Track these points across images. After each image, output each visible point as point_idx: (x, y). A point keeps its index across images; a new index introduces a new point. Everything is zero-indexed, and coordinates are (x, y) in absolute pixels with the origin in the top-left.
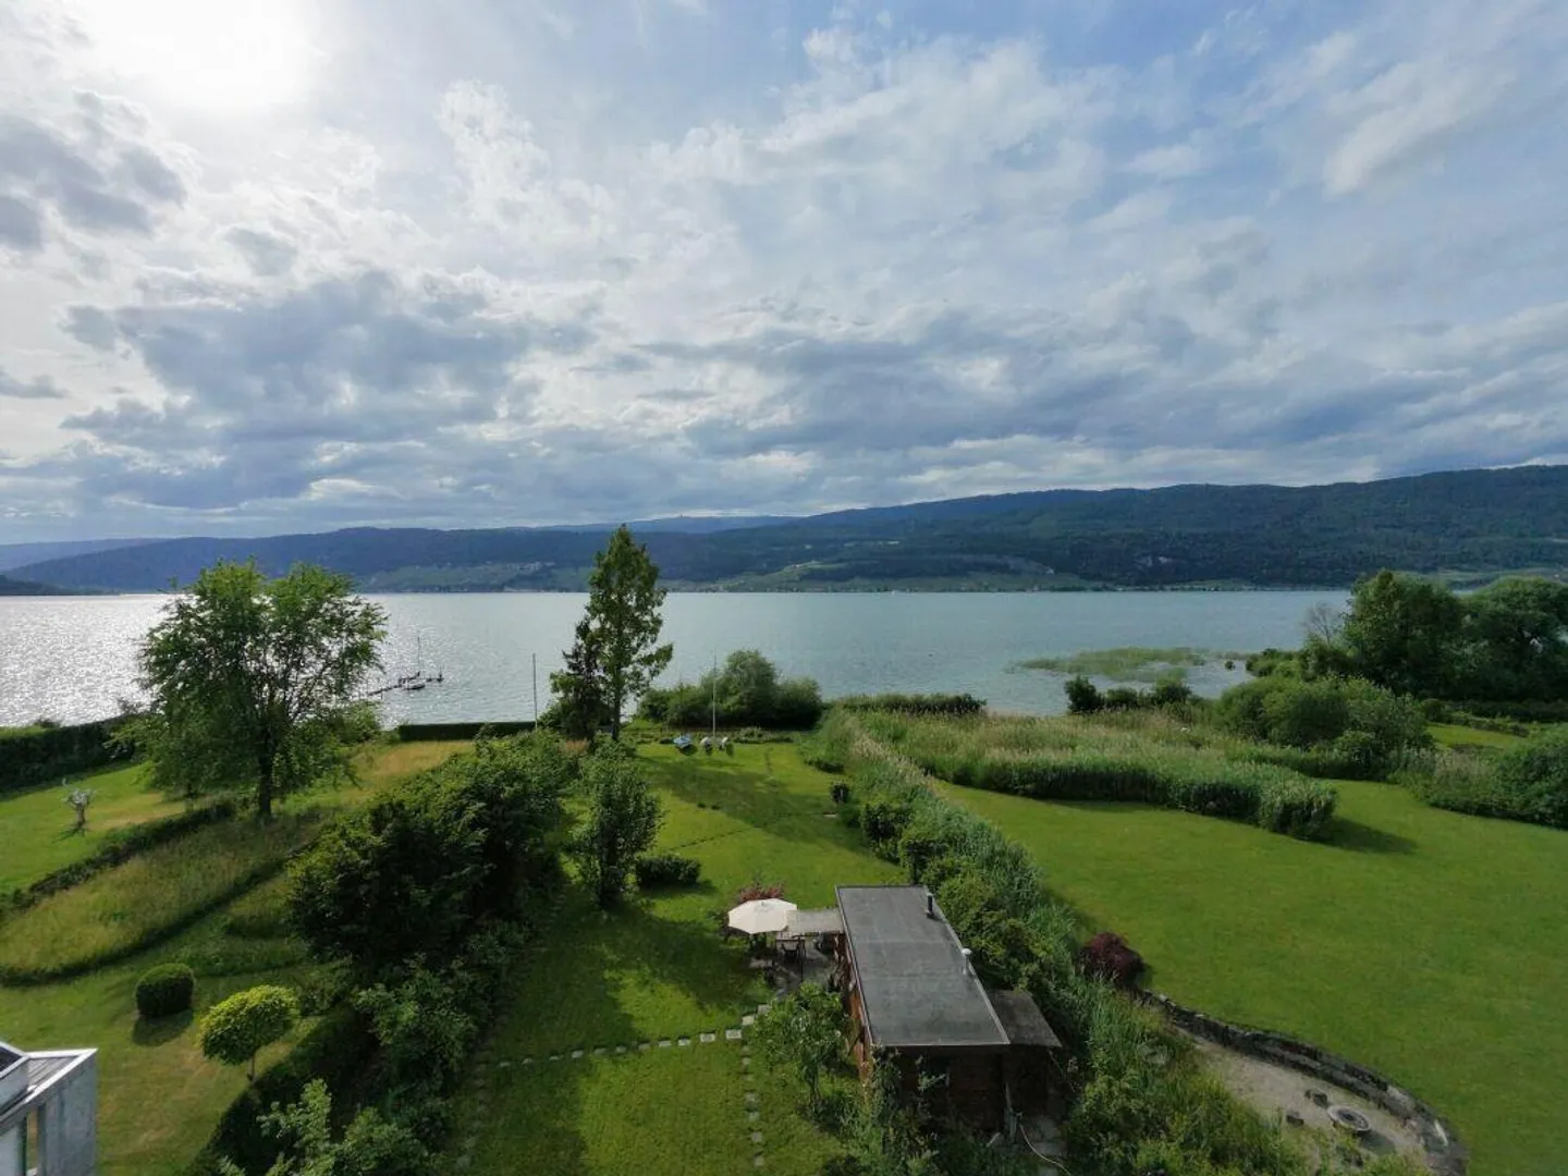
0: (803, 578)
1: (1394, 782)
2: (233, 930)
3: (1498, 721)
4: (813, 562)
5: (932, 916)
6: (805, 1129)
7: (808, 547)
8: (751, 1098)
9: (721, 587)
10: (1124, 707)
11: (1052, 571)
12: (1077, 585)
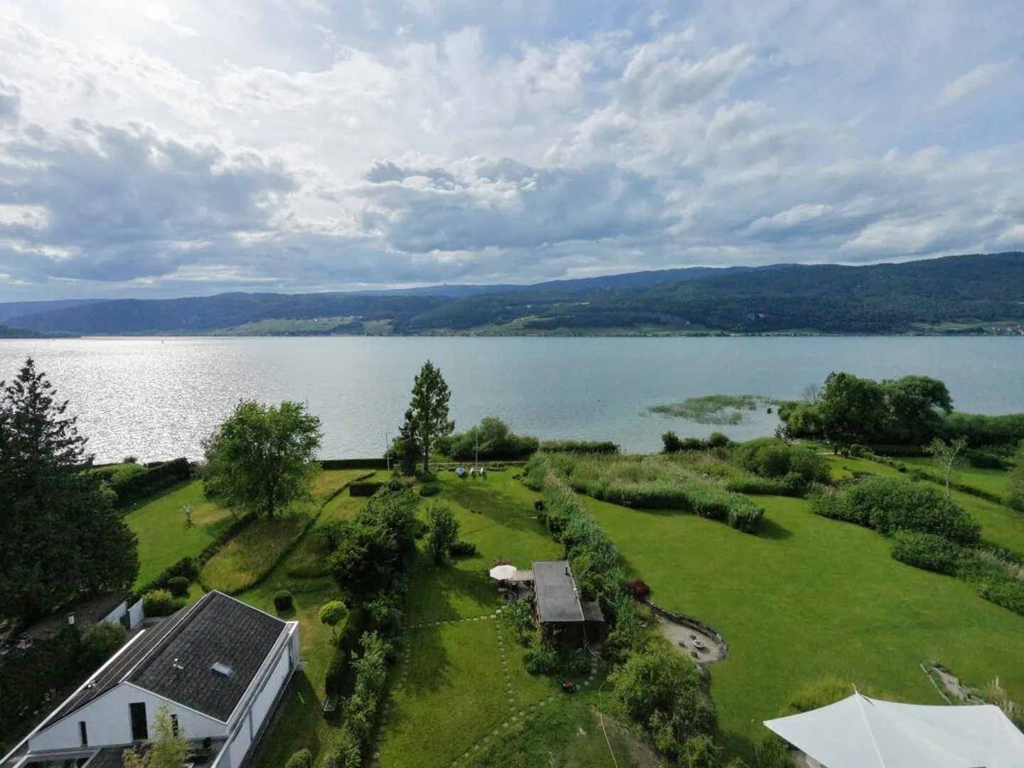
0: (526, 327)
1: (806, 499)
2: (292, 575)
3: (884, 458)
4: (533, 316)
5: (567, 574)
6: (518, 647)
7: (529, 306)
8: (500, 637)
9: (472, 334)
10: (692, 449)
11: (688, 323)
12: (704, 332)
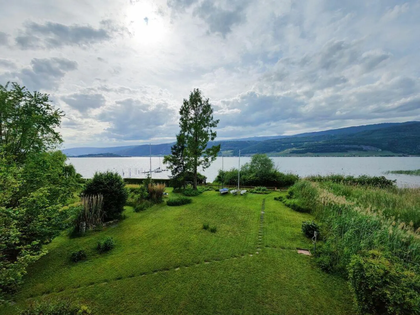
0: (291, 153)
4: (294, 148)
7: (292, 144)
11: (380, 150)
12: (392, 154)
